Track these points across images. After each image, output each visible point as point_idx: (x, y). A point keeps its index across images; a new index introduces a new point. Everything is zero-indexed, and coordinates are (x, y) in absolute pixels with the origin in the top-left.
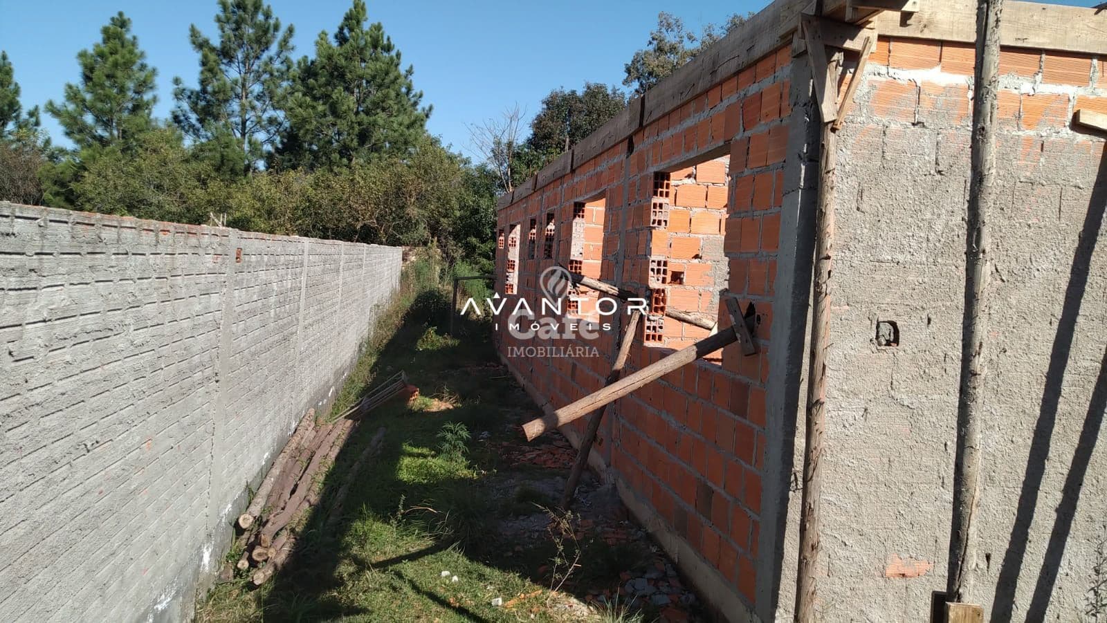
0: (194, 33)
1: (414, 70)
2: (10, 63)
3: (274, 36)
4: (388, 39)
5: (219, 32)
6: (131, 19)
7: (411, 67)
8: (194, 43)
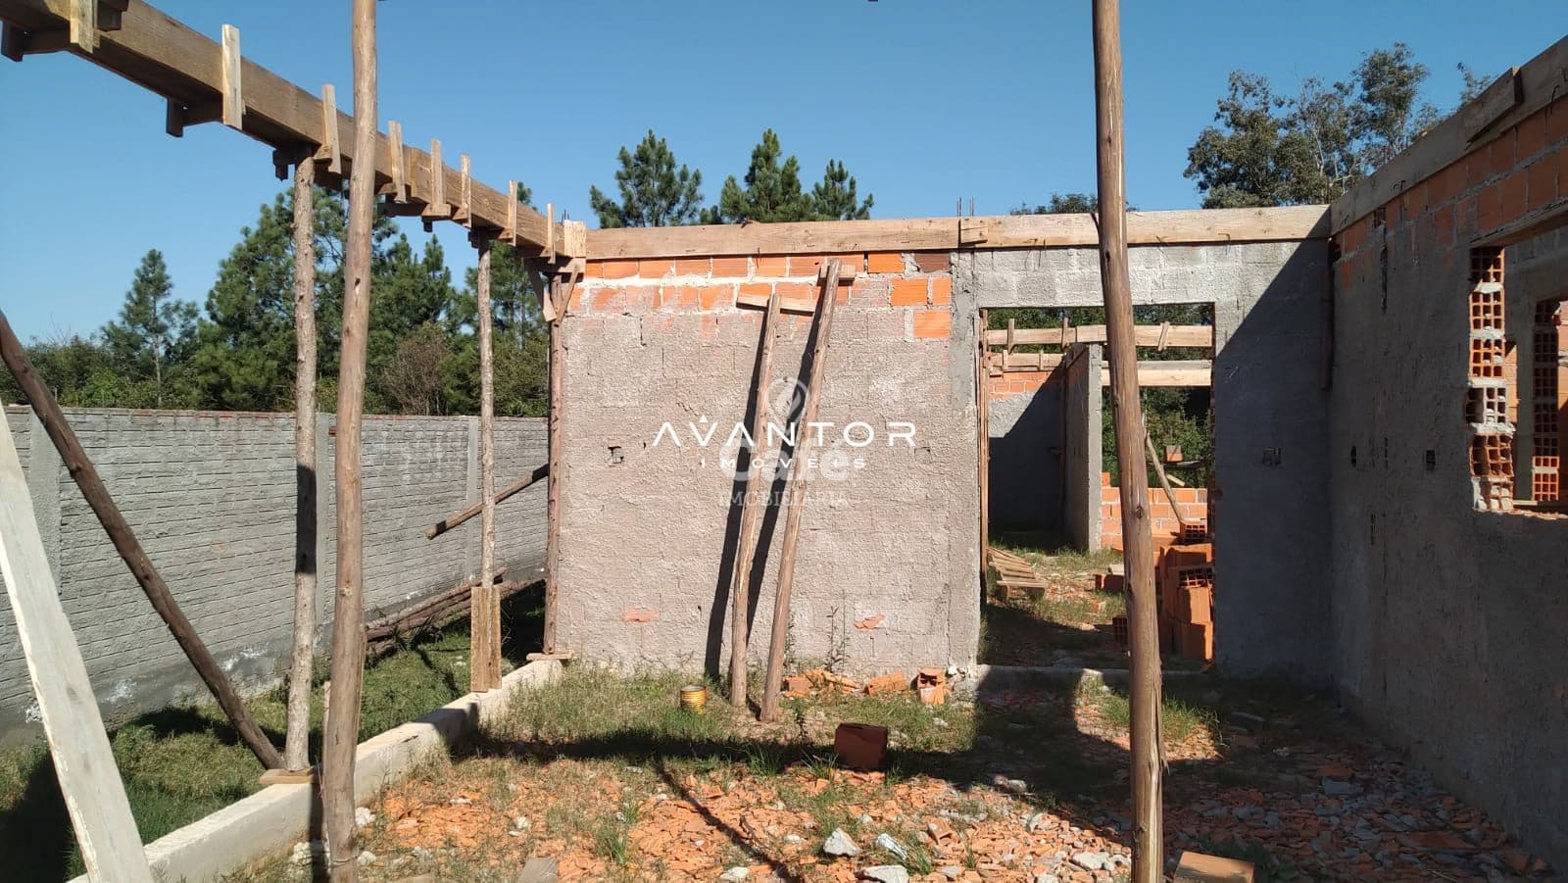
0: (595, 194)
1: (874, 200)
2: (440, 247)
3: (682, 186)
4: (840, 165)
5: (620, 191)
6: (532, 189)
7: (871, 197)
8: (595, 207)
